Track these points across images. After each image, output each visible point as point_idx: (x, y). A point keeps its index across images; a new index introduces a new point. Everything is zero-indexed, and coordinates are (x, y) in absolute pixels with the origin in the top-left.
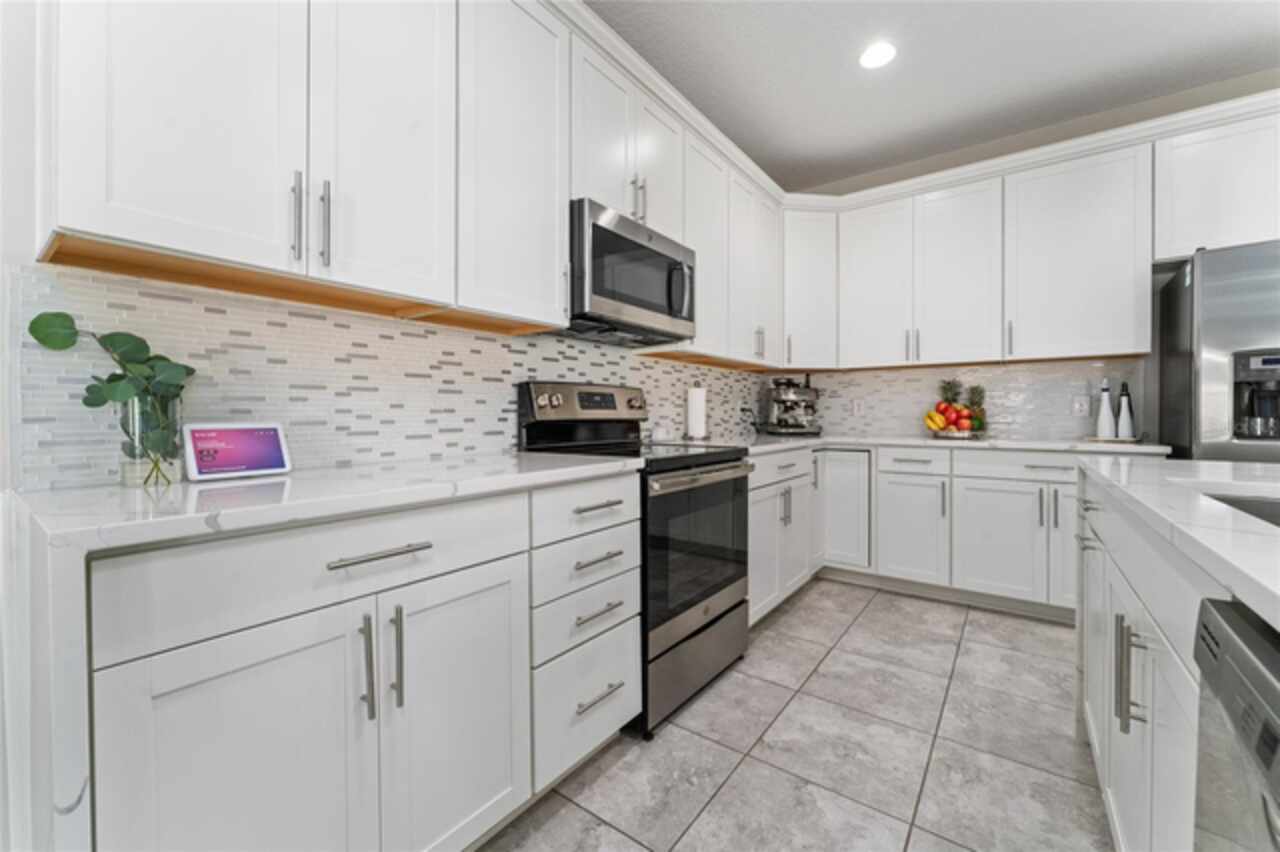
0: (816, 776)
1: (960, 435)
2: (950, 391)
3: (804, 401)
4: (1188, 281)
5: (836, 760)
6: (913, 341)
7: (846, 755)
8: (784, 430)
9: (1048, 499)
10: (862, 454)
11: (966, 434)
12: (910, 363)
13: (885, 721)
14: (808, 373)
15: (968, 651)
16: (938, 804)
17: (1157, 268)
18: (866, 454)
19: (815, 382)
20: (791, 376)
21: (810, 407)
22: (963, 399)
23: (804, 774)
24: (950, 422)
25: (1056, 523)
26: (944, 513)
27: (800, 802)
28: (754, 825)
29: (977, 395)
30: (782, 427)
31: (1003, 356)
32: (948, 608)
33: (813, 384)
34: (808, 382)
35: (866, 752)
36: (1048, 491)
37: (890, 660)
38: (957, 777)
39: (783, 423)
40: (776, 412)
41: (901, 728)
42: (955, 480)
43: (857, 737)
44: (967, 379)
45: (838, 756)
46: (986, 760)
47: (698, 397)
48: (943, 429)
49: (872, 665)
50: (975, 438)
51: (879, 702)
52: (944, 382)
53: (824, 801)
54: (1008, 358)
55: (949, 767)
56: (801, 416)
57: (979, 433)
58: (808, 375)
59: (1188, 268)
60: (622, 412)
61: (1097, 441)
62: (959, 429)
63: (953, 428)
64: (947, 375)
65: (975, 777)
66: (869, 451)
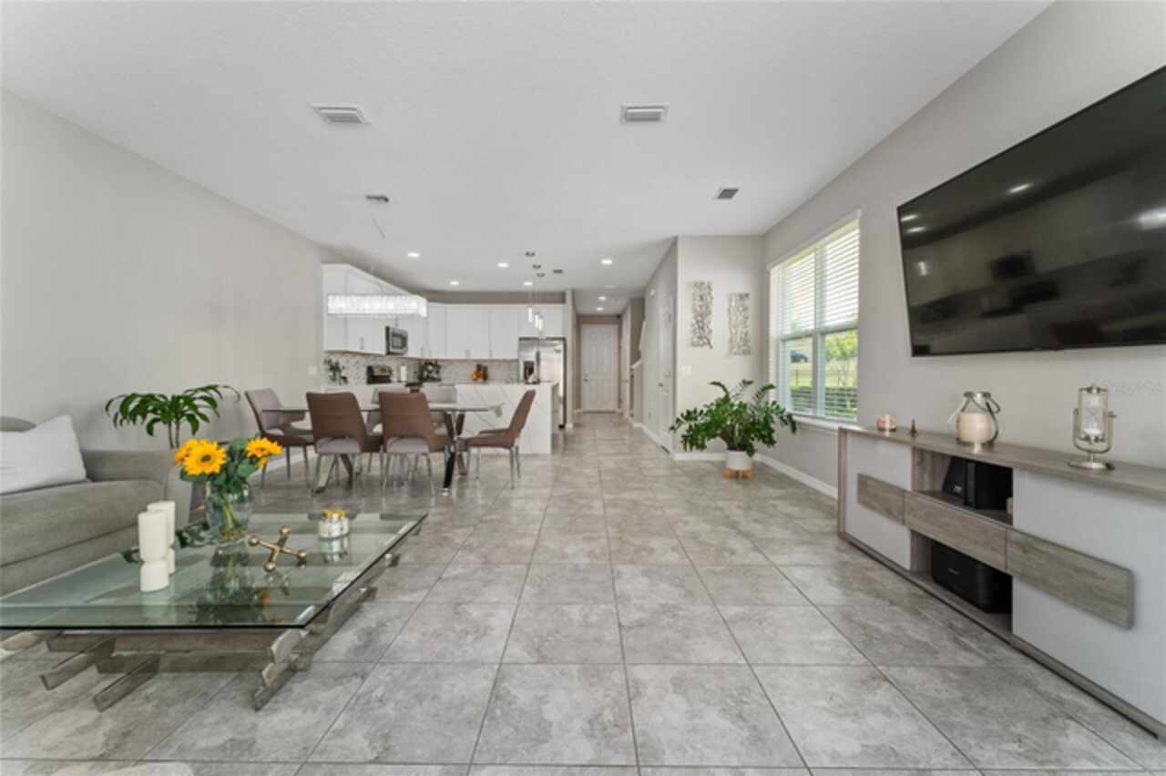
2: (479, 367)
21: (437, 372)
22: (482, 370)
29: (486, 368)
40: (425, 374)
44: (484, 364)
47: (403, 369)
56: (435, 376)
60: (387, 374)
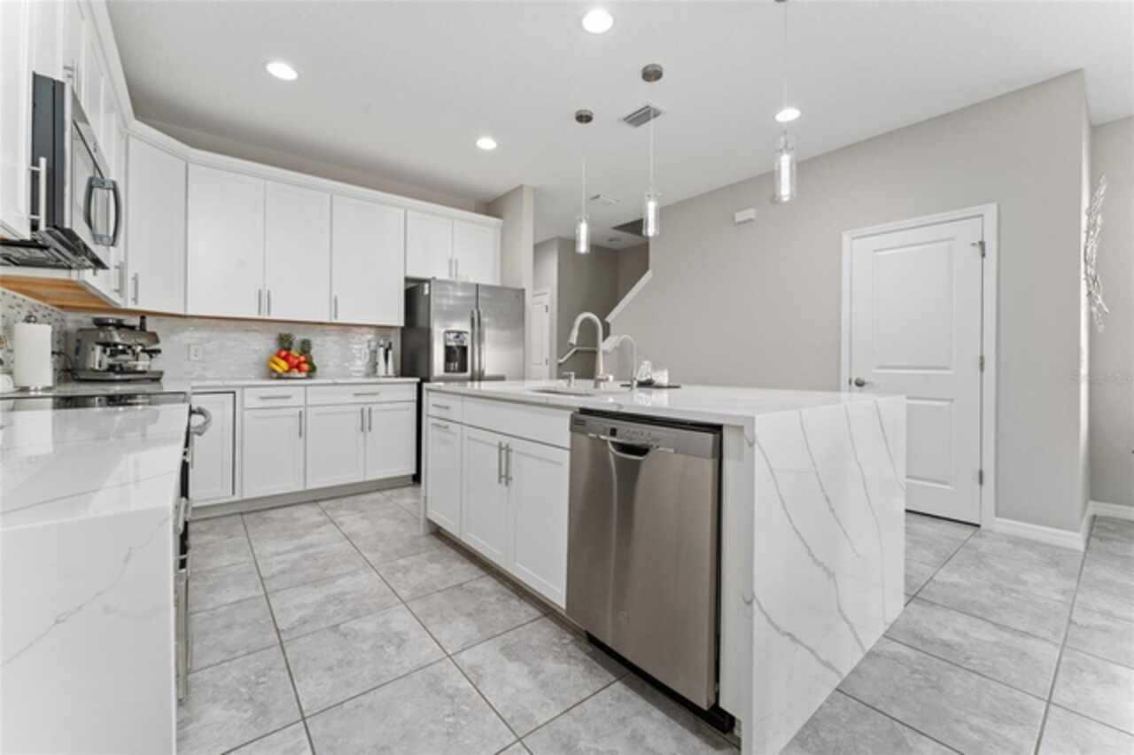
0: (337, 620)
1: (299, 375)
3: (140, 345)
4: (426, 292)
5: (339, 607)
6: (264, 298)
7: (341, 602)
8: (118, 377)
9: (366, 413)
10: (227, 395)
11: (303, 375)
12: (261, 317)
13: (341, 576)
14: (143, 316)
15: (342, 523)
16: (404, 589)
17: (407, 280)
18: (231, 395)
19: (151, 325)
20: (121, 317)
23: (332, 623)
24: (291, 367)
25: (370, 428)
26: (300, 434)
27: (345, 635)
28: (335, 663)
30: (117, 373)
31: (331, 318)
32: (304, 506)
33: (149, 328)
34: (143, 325)
35: (348, 593)
36: (366, 408)
37: (303, 548)
38: (399, 575)
39: (118, 369)
41: (354, 573)
42: (309, 409)
43: (337, 590)
45: (337, 605)
46: (402, 562)
48: (288, 371)
49: (296, 555)
50: (309, 377)
51: (326, 569)
52: (280, 335)
53: (356, 625)
54: (334, 321)
55: (393, 574)
57: (311, 374)
58: (143, 318)
59: (427, 286)
61: (378, 377)
62: (300, 371)
63: (296, 370)
64: (284, 330)
65: (406, 570)
66: (234, 393)
